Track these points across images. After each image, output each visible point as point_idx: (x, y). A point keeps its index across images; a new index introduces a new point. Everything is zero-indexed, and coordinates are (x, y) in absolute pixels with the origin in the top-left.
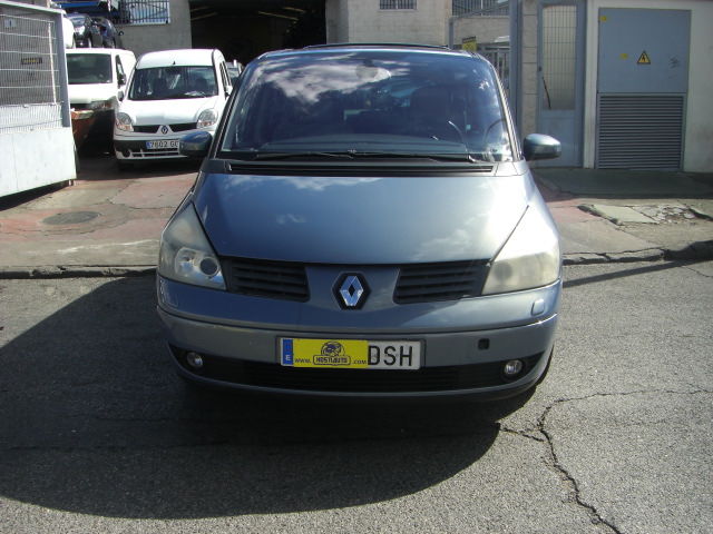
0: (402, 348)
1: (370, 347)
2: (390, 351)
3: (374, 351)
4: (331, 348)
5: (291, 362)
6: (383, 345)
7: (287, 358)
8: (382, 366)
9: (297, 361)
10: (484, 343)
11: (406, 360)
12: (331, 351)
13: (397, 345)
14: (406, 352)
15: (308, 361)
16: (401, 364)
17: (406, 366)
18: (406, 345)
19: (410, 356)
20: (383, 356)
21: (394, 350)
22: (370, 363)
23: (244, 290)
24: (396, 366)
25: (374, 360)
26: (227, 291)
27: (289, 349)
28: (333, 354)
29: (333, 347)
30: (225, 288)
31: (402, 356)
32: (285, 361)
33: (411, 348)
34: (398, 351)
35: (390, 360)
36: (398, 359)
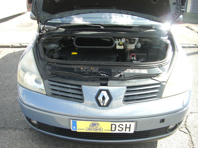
0: (126, 125)
1: (112, 125)
2: (121, 126)
3: (114, 126)
4: (94, 125)
5: (76, 129)
6: (117, 124)
7: (74, 127)
8: (117, 131)
9: (78, 129)
10: (163, 121)
11: (128, 129)
12: (94, 126)
13: (124, 124)
14: (128, 126)
15: (83, 129)
16: (125, 131)
17: (127, 132)
18: (128, 124)
19: (130, 128)
20: (117, 128)
21: (123, 125)
22: (111, 130)
23: (54, 95)
24: (123, 132)
25: (113, 129)
26: (46, 95)
27: (75, 124)
28: (95, 127)
29: (95, 124)
30: (45, 93)
31: (126, 128)
32: (73, 129)
33: (130, 125)
34: (124, 126)
35: (121, 129)
36: (124, 129)
